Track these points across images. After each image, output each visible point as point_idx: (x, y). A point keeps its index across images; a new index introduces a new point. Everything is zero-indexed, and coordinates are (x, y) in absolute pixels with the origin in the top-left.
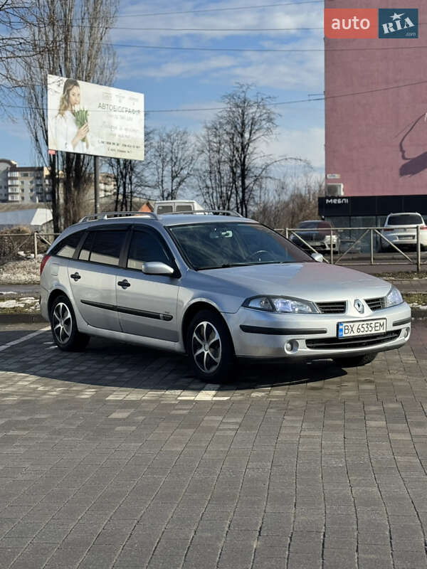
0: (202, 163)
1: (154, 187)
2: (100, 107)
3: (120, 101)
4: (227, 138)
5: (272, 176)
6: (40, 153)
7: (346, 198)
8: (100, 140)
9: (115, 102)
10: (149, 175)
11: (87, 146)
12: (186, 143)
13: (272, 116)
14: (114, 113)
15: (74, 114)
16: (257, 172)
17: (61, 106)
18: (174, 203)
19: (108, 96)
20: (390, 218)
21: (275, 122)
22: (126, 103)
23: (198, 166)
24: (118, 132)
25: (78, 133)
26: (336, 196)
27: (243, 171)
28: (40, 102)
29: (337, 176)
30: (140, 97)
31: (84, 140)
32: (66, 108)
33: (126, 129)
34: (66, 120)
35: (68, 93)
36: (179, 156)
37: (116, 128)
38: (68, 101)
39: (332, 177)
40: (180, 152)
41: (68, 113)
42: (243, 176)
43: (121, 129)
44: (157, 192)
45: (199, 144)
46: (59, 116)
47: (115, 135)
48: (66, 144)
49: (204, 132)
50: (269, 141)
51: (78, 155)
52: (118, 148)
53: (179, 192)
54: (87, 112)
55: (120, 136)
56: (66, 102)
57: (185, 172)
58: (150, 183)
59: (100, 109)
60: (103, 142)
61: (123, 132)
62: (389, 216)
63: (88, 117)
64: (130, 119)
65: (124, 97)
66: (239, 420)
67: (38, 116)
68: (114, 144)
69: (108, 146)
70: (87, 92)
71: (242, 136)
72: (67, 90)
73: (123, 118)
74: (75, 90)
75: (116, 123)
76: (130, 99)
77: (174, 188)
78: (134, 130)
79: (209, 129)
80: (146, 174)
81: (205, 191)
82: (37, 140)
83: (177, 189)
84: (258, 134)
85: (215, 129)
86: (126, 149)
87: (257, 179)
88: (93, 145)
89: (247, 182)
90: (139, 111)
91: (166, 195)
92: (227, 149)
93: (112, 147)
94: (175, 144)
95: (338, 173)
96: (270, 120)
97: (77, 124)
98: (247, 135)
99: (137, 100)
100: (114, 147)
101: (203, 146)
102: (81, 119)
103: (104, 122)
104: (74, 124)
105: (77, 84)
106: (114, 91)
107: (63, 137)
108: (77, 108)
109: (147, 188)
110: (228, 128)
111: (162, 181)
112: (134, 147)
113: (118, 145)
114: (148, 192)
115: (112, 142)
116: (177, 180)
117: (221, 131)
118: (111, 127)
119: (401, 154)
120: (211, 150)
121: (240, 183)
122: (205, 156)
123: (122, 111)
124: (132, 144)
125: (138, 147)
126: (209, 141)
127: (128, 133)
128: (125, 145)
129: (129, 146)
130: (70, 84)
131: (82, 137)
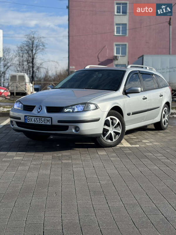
0: (16, 61)
4: (26, 52)
5: (44, 67)
13: (44, 44)
16: (38, 65)
18: (17, 74)
23: (14, 62)
27: (33, 65)
29: (74, 67)
36: (7, 58)
39: (72, 68)
40: (7, 56)
42: (33, 67)
45: (15, 54)
49: (17, 49)
57: (9, 64)
71: (32, 51)
77: (5, 70)
79: (19, 48)
85: (21, 48)
87: (38, 68)
89: (34, 69)
91: (1, 73)
92: (26, 56)
94: (5, 53)
95: (74, 66)
96: (44, 46)
98: (34, 51)
101: (16, 54)
110: (27, 48)
116: (6, 67)
117: (23, 49)
119: (98, 60)
120: (19, 56)
121: (31, 69)
122: (17, 58)
125: (0, 52)
126: (19, 53)
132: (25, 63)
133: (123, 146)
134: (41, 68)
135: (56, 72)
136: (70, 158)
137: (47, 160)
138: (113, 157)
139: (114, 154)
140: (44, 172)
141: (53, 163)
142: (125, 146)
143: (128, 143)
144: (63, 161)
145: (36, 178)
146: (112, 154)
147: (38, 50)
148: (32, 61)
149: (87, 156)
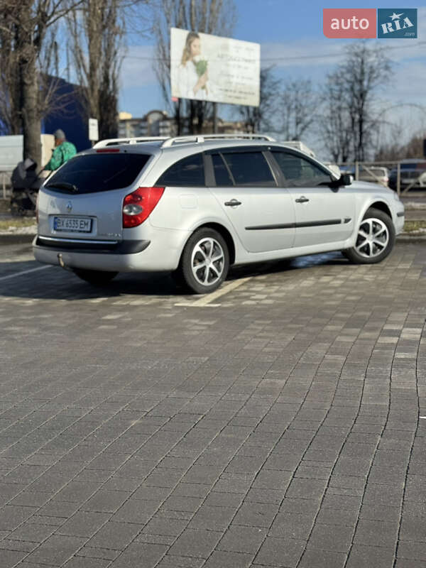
0: (324, 110)
1: (280, 132)
2: (219, 56)
3: (238, 52)
5: (388, 121)
8: (219, 88)
9: (232, 52)
10: (276, 122)
11: (207, 93)
13: (390, 65)
14: (232, 63)
15: (195, 64)
16: (374, 117)
17: (183, 57)
19: (226, 47)
22: (242, 54)
23: (320, 112)
24: (234, 80)
25: (199, 82)
27: (361, 116)
28: (167, 54)
30: (257, 47)
31: (204, 87)
32: (187, 59)
33: (243, 77)
34: (187, 70)
35: (190, 45)
36: (304, 103)
37: (233, 76)
38: (190, 52)
40: (304, 100)
41: (189, 63)
42: (361, 122)
43: (238, 77)
45: (321, 93)
46: (181, 67)
47: (232, 83)
48: (188, 91)
49: (327, 81)
51: (200, 102)
52: (237, 94)
53: (303, 136)
54: (206, 64)
55: (237, 84)
56: (188, 53)
57: (308, 119)
58: (276, 129)
59: (218, 59)
60: (221, 89)
61: (240, 80)
63: (208, 67)
64: (246, 68)
65: (241, 48)
66: (212, 323)
67: (165, 66)
68: (231, 91)
69: (226, 93)
70: (207, 44)
71: (361, 82)
72: (188, 42)
73: (239, 67)
74: (196, 42)
75: (234, 72)
76: (247, 49)
77: (298, 133)
78: (251, 79)
79: (330, 77)
81: (326, 135)
82: (164, 88)
83: (301, 134)
84: (376, 82)
85: (336, 78)
86: (242, 95)
87: (374, 124)
88: (212, 91)
89: (365, 127)
90: (254, 61)
92: (347, 96)
93: (229, 94)
94: (300, 92)
96: (387, 68)
97: (197, 73)
98: (365, 83)
99: (252, 50)
100: (232, 94)
101: (325, 93)
102: (201, 69)
103: (222, 71)
104: (195, 74)
105: (197, 37)
106: (232, 43)
107: (185, 86)
108: (197, 59)
110: (348, 76)
111: (287, 128)
112: (250, 93)
113: (235, 92)
115: (227, 88)
116: (301, 126)
117: (342, 80)
118: (229, 75)
120: (332, 97)
121: (357, 129)
122: (326, 104)
123: (239, 61)
124: (247, 91)
125: (253, 94)
126: (331, 90)
127: (244, 81)
128: (241, 92)
129: (245, 93)
130: (192, 36)
131: (202, 85)
132: (346, 115)
134: (380, 122)
147: (376, 78)
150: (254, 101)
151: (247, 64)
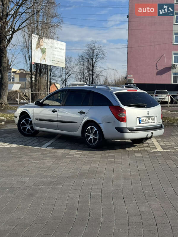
0: (77, 69)
1: (59, 77)
2: (50, 47)
4: (87, 60)
5: (103, 75)
6: (27, 63)
7: (135, 84)
8: (50, 59)
9: (55, 45)
12: (71, 61)
14: (54, 49)
15: (41, 49)
16: (98, 73)
17: (37, 46)
19: (53, 43)
20: (156, 92)
21: (105, 55)
22: (59, 46)
23: (75, 70)
24: (56, 56)
25: (42, 56)
26: (131, 83)
27: (93, 72)
28: (27, 44)
29: (132, 76)
30: (64, 44)
31: (44, 59)
33: (59, 56)
34: (38, 51)
35: (39, 41)
36: (69, 66)
37: (55, 55)
38: (39, 45)
39: (130, 76)
40: (69, 65)
41: (39, 49)
42: (93, 75)
43: (57, 55)
44: (60, 79)
45: (76, 62)
46: (36, 50)
47: (55, 58)
48: (38, 60)
49: (78, 58)
50: (102, 62)
52: (57, 62)
53: (68, 79)
54: (45, 49)
55: (57, 58)
56: (38, 45)
57: (70, 72)
59: (50, 48)
60: (51, 60)
61: (58, 57)
62: (156, 91)
63: (46, 51)
64: (61, 52)
65: (58, 44)
67: (27, 49)
70: (46, 40)
71: (92, 59)
72: (39, 40)
73: (58, 51)
75: (56, 53)
76: (61, 44)
77: (66, 78)
78: (62, 56)
79: (80, 56)
80: (56, 72)
81: (78, 79)
82: (26, 58)
85: (82, 57)
86: (59, 63)
87: (98, 76)
89: (94, 77)
90: (64, 49)
91: (63, 80)
92: (86, 64)
93: (54, 62)
94: (67, 62)
96: (104, 54)
97: (42, 53)
98: (94, 60)
99: (63, 45)
100: (55, 62)
101: (78, 63)
102: (43, 51)
103: (51, 53)
104: (41, 53)
105: (42, 39)
107: (37, 58)
108: (42, 47)
109: (56, 78)
110: (87, 56)
111: (62, 75)
114: (57, 79)
115: (53, 60)
116: (68, 75)
117: (84, 58)
118: (54, 55)
119: (156, 68)
120: (80, 64)
121: (91, 77)
122: (78, 66)
123: (58, 49)
124: (61, 61)
125: (63, 62)
126: (80, 61)
127: (60, 57)
128: (58, 62)
129: (60, 62)
130: (40, 38)
131: (44, 58)
132: (86, 71)
133: (157, 150)
134: (100, 75)
135: (115, 79)
136: (114, 157)
137: (97, 158)
138: (146, 158)
139: (148, 156)
140: (94, 165)
141: (101, 160)
142: (159, 150)
143: (162, 149)
144: (108, 159)
145: (88, 169)
146: (146, 156)
147: (98, 58)
148: (92, 70)
149: (126, 157)
150: (63, 65)
151: (61, 50)
